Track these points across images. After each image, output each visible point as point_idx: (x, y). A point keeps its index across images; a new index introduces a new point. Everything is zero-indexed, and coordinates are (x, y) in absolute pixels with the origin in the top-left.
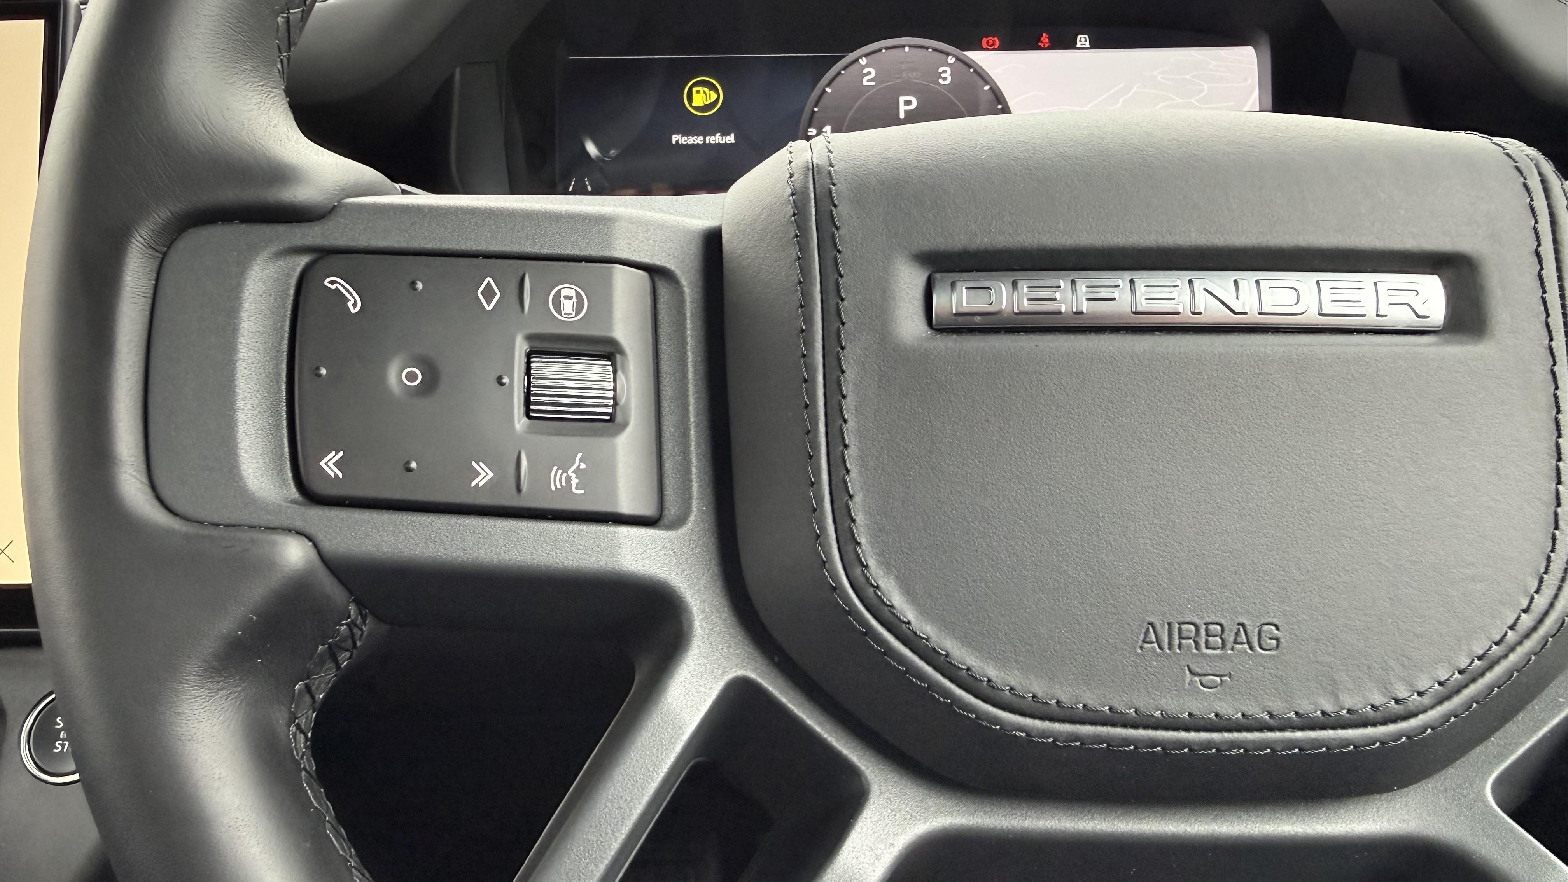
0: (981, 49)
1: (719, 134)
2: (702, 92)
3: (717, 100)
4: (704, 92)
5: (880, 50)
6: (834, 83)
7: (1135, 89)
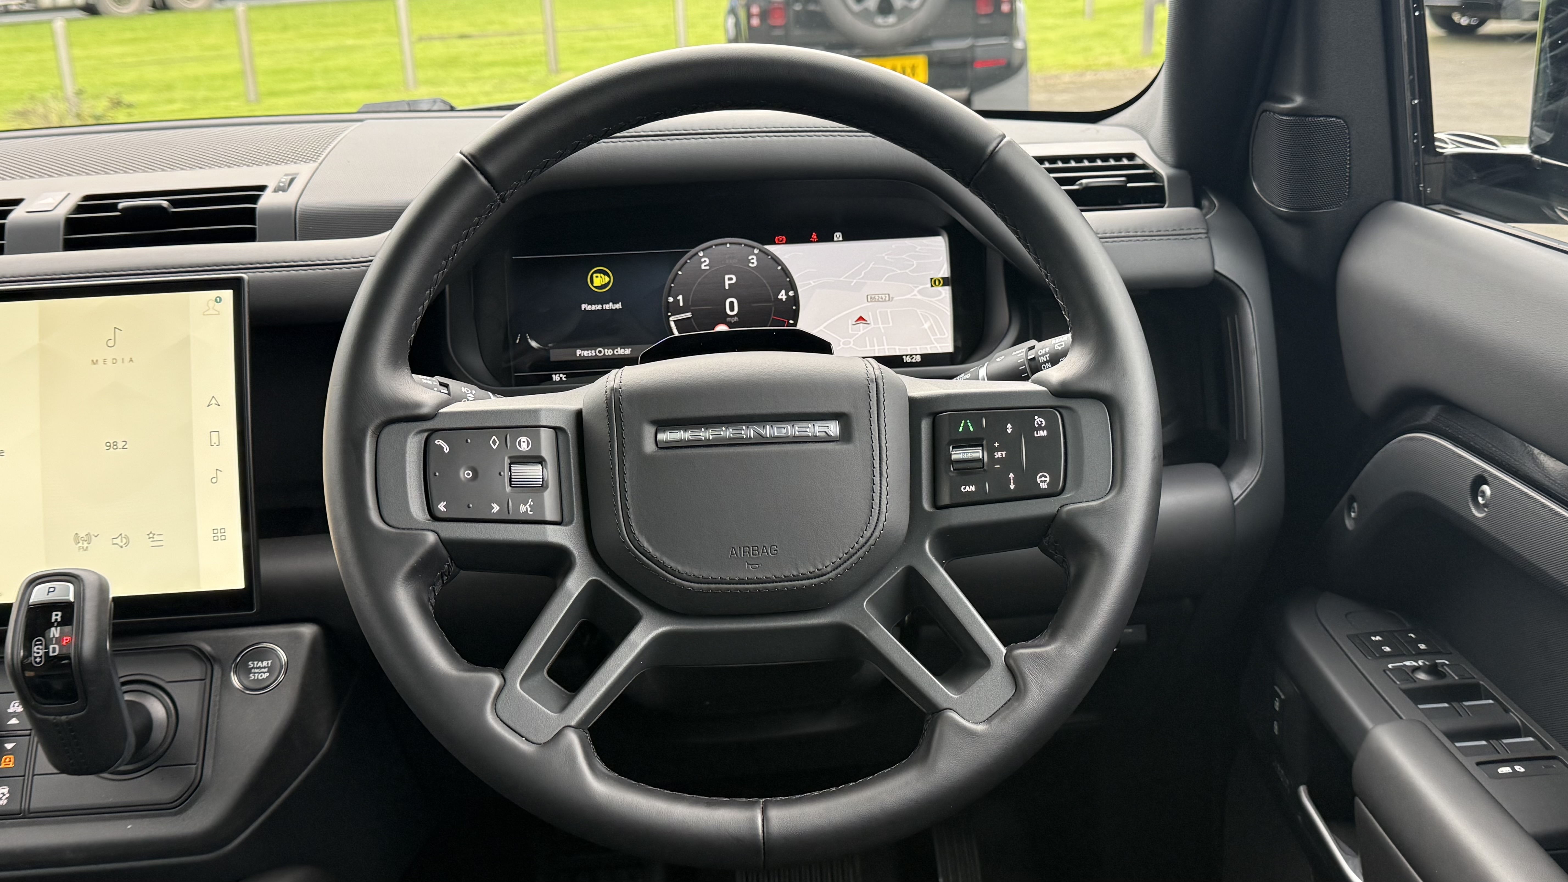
0: (774, 243)
1: (611, 303)
2: (599, 277)
3: (609, 282)
4: (601, 277)
5: (711, 247)
6: (683, 269)
7: (871, 266)
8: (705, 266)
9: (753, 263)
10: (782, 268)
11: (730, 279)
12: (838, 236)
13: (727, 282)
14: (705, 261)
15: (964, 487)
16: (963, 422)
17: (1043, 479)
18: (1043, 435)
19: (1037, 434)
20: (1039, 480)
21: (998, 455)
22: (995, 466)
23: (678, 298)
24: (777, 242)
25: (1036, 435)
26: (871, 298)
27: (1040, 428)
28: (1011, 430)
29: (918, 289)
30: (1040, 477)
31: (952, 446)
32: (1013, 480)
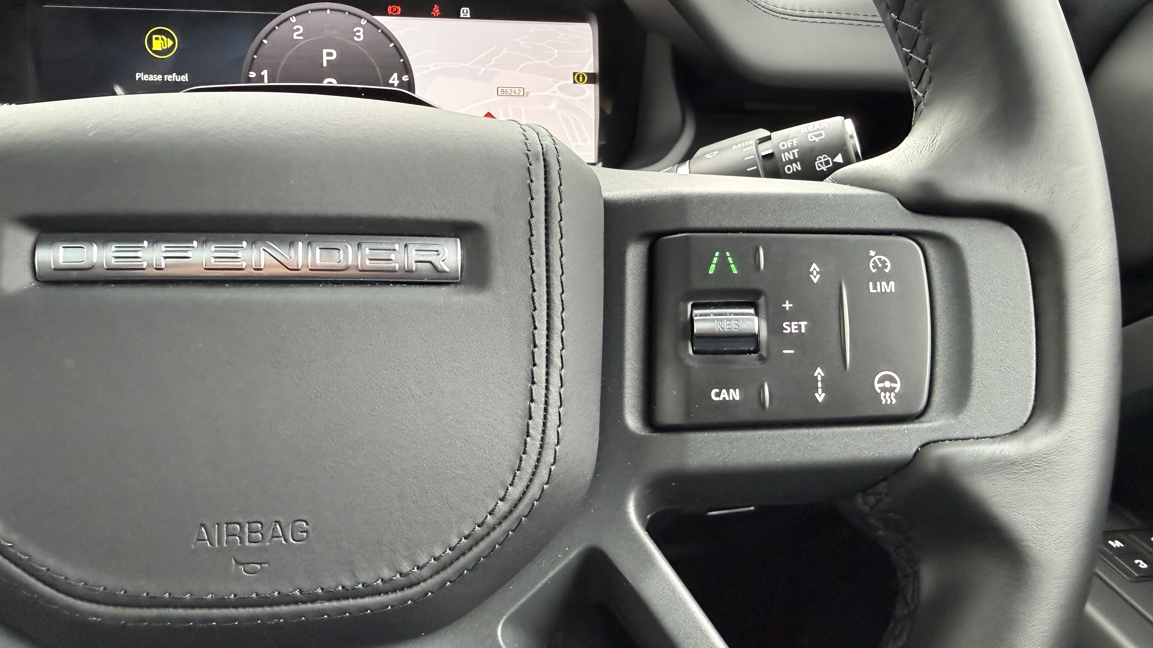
0: (386, 14)
1: (175, 74)
2: (160, 39)
3: (173, 46)
4: (162, 39)
5: (307, 12)
6: (269, 37)
7: (504, 51)
8: (298, 35)
9: (359, 37)
10: (395, 46)
11: (329, 54)
12: (465, 12)
13: (325, 58)
14: (298, 30)
15: (718, 390)
16: (717, 254)
17: (887, 384)
18: (888, 291)
19: (875, 287)
20: (877, 386)
21: (791, 328)
22: (784, 352)
23: (262, 74)
24: (390, 14)
25: (872, 291)
26: (501, 92)
27: (881, 276)
28: (818, 276)
29: (558, 84)
30: (881, 381)
31: (691, 303)
32: (822, 381)
